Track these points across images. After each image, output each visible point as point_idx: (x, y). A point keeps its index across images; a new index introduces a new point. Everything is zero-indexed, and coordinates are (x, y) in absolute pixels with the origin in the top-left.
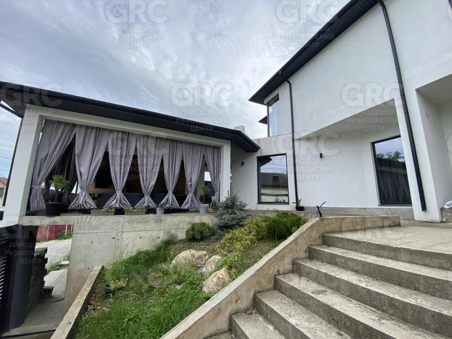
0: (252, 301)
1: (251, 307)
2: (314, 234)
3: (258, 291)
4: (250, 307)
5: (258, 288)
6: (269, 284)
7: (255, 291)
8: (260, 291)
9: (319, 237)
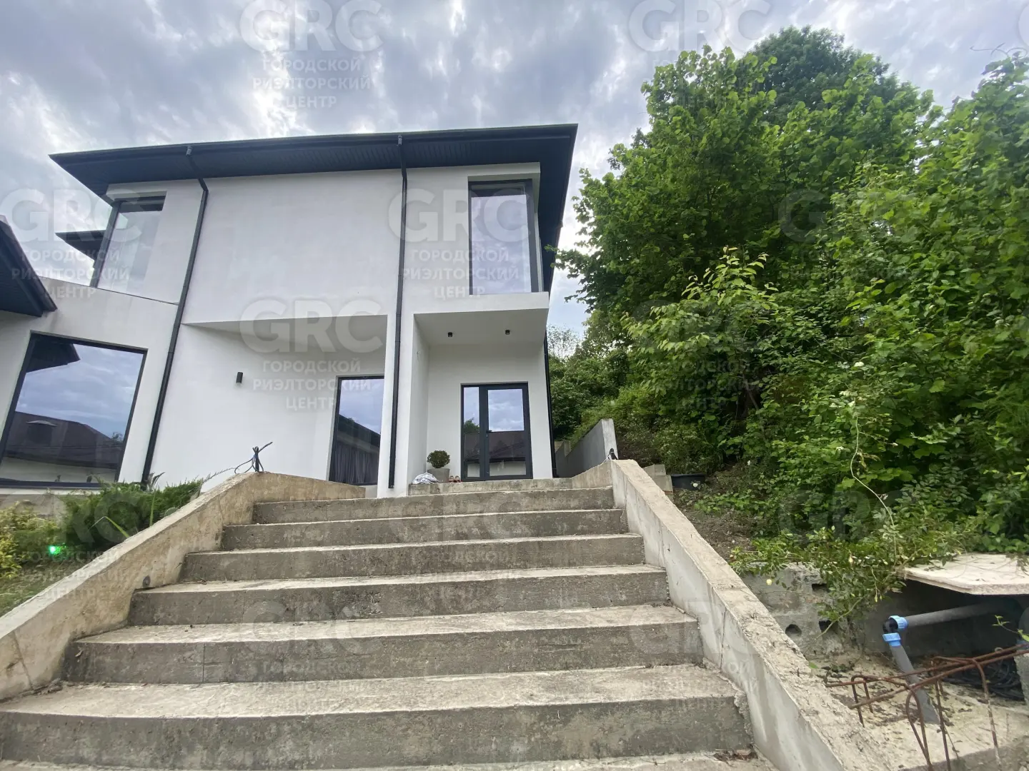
0: (60, 660)
1: (53, 679)
2: (241, 500)
3: (83, 633)
4: (49, 678)
5: (82, 626)
6: (116, 613)
7: (75, 633)
8: (89, 632)
9: (248, 509)
